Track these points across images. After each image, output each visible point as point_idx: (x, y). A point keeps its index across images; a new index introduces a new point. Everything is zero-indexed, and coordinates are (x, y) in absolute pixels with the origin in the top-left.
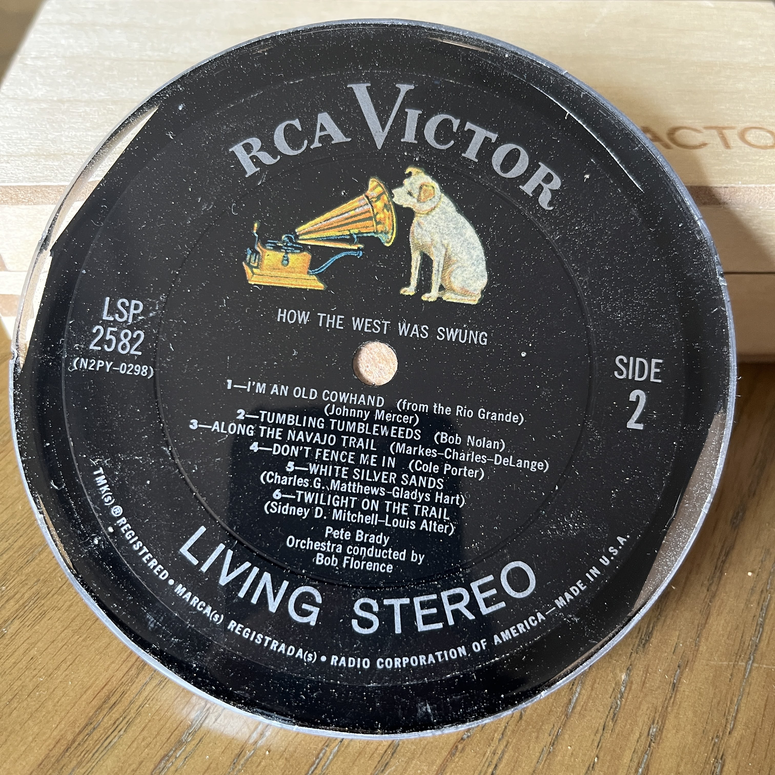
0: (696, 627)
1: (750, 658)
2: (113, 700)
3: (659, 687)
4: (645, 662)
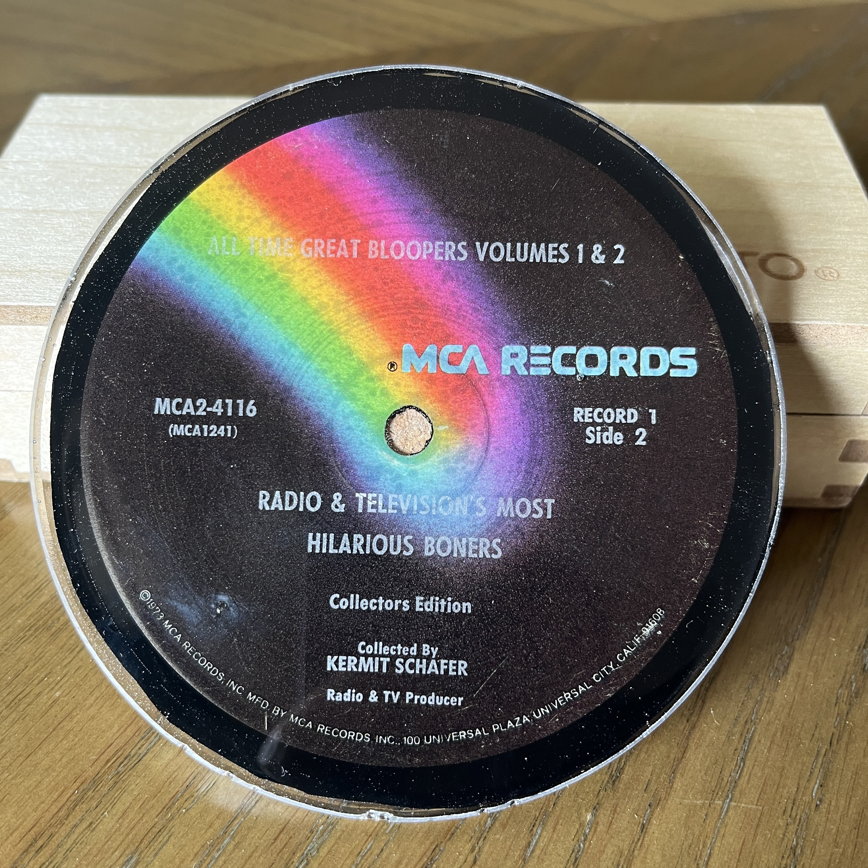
0: (672, 761)
1: (728, 796)
2: (40, 843)
3: (627, 828)
4: (614, 801)
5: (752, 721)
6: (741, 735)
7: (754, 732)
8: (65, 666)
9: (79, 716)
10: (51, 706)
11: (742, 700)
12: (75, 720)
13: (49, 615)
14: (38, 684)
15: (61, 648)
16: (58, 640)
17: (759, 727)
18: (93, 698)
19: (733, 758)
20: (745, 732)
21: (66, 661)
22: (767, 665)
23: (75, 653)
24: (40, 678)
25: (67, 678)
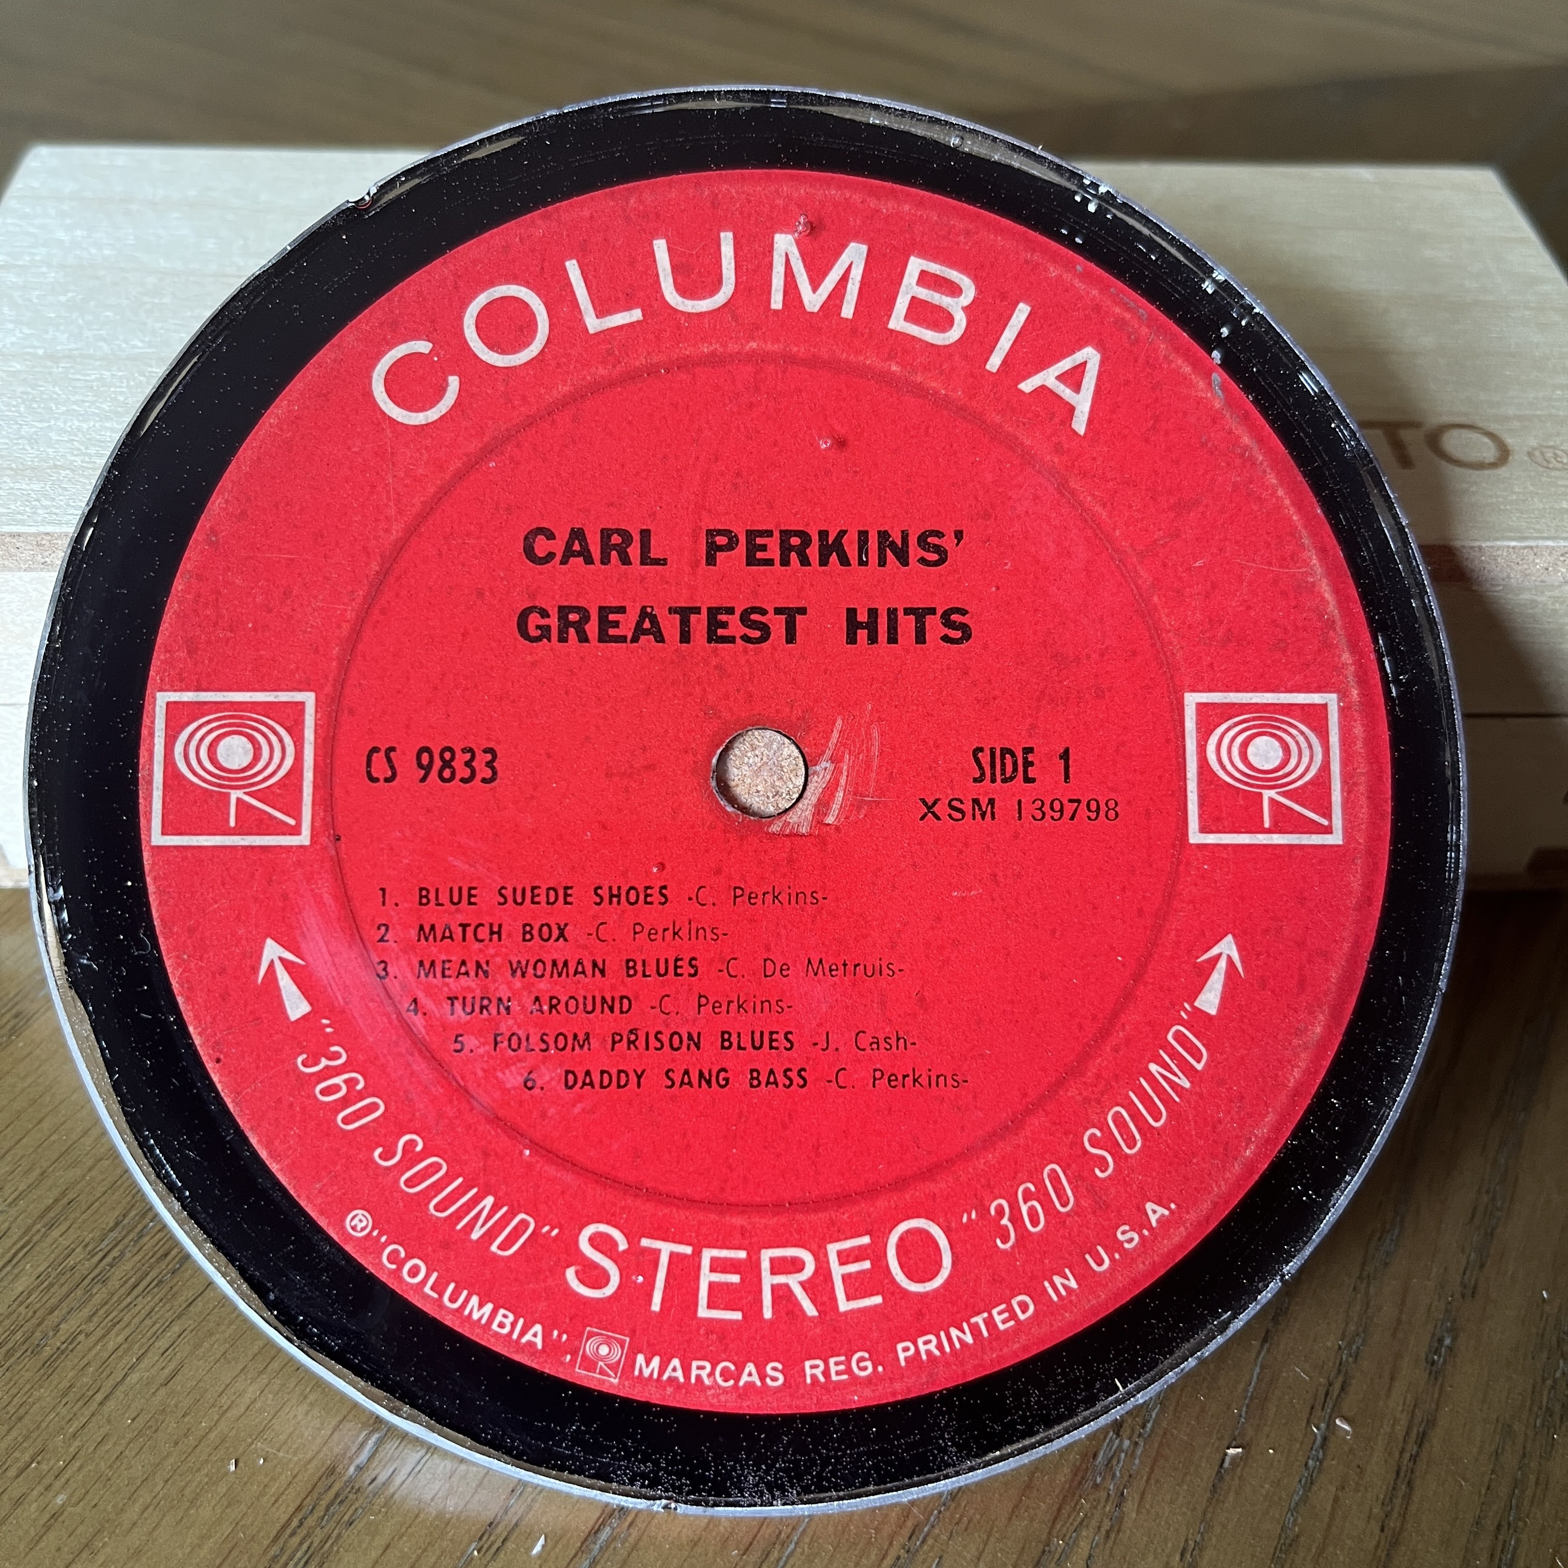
5: (1509, 1524)
6: (1492, 1555)
7: (1515, 1549)
8: (74, 1435)
9: (108, 1550)
10: (48, 1527)
11: (1486, 1479)
12: (101, 1559)
13: (34, 1321)
14: (18, 1476)
15: (64, 1395)
16: (55, 1375)
17: (1524, 1537)
18: (137, 1508)
20: (1500, 1546)
21: (76, 1424)
22: (1528, 1404)
23: (94, 1405)
24: (20, 1464)
25: (78, 1465)
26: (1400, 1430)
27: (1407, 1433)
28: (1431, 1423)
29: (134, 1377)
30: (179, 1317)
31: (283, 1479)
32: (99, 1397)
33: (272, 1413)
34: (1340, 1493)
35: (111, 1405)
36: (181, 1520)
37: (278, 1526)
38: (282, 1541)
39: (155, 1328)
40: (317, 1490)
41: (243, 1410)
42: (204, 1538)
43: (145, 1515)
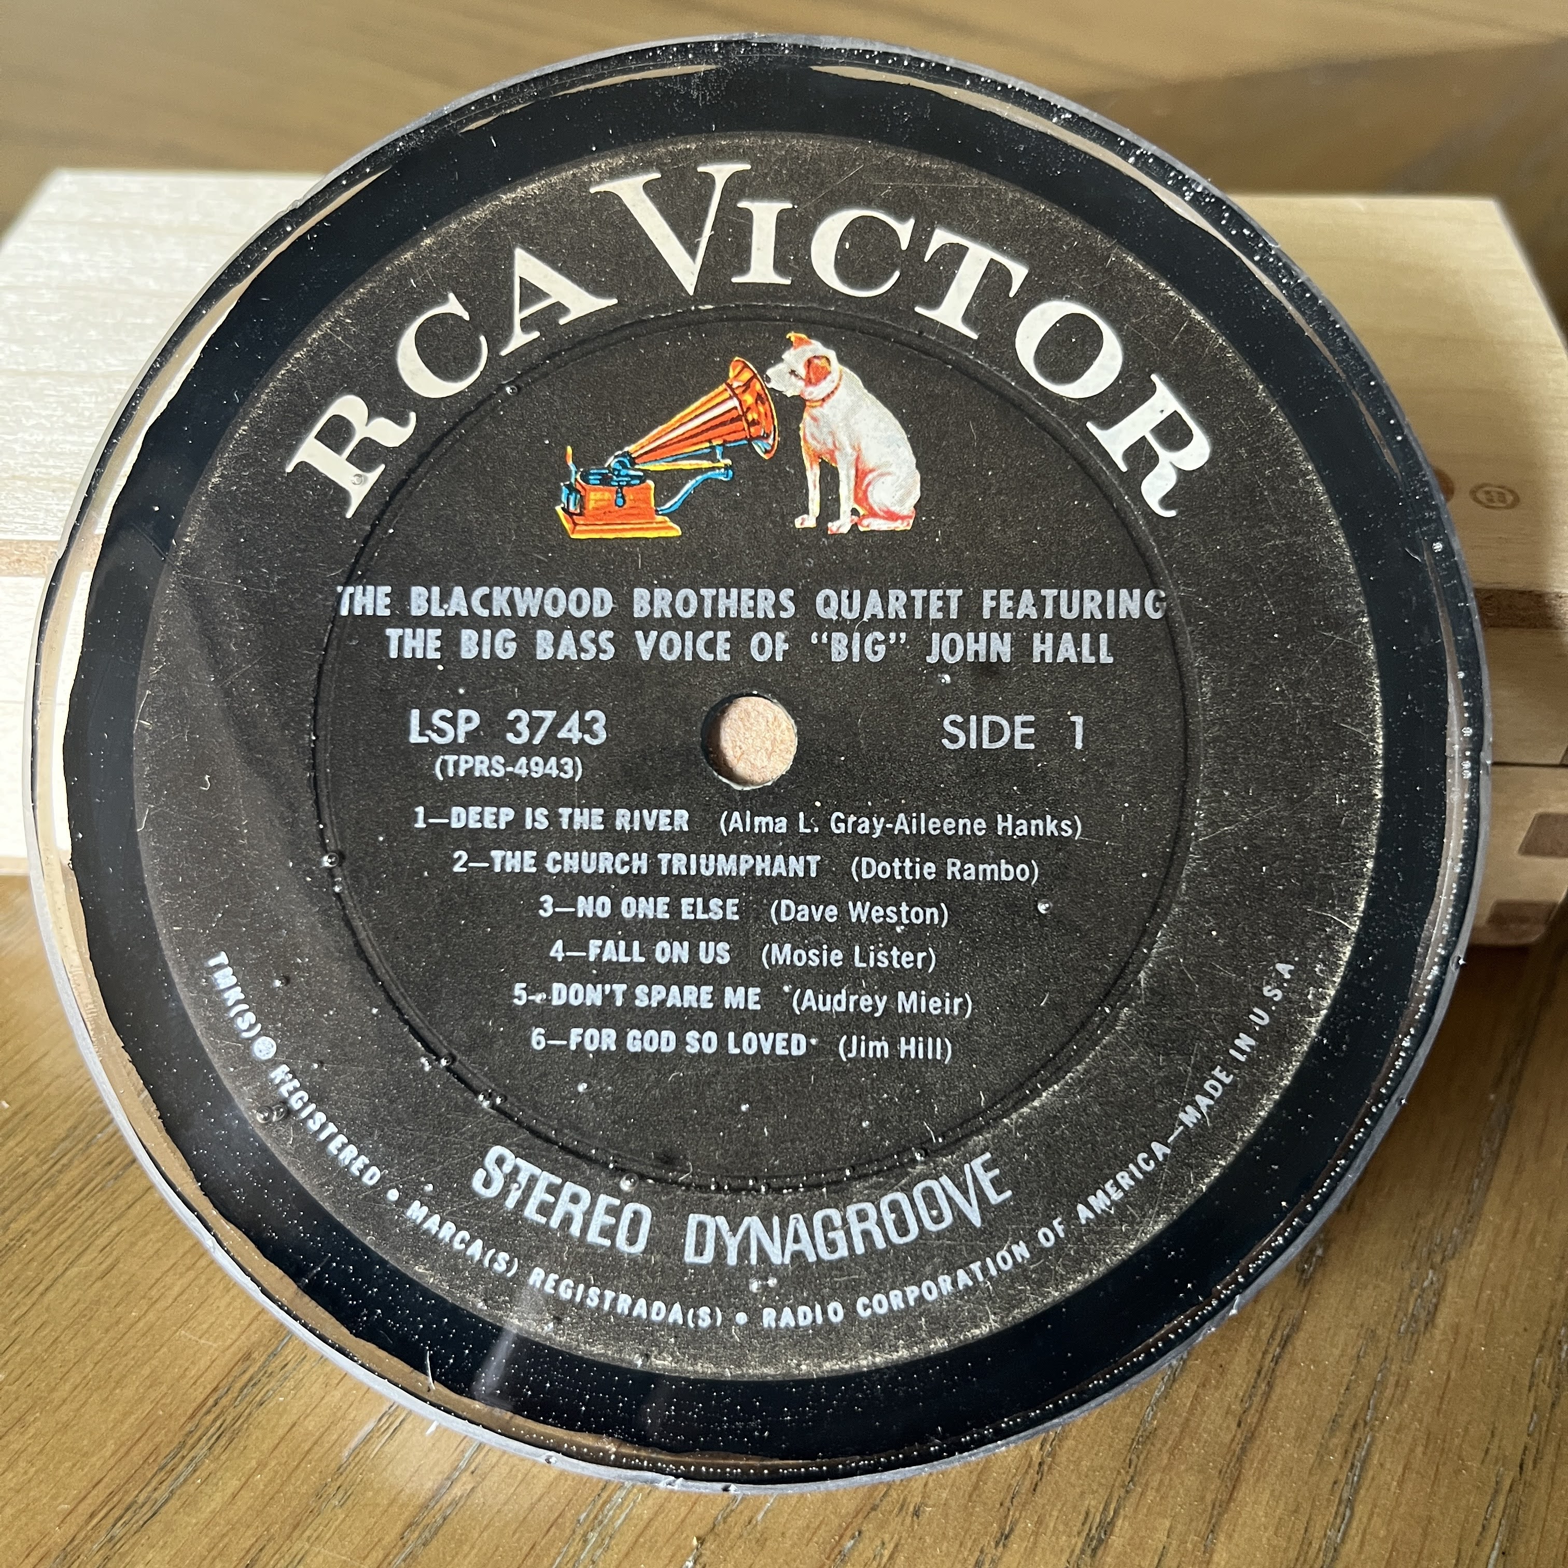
5: (1366, 1423)
6: (1346, 1452)
7: (1370, 1446)
8: (16, 1322)
9: (38, 1424)
11: (1345, 1381)
12: (32, 1431)
15: (9, 1286)
17: (1380, 1436)
18: (68, 1387)
19: (1329, 1500)
20: (1355, 1444)
21: (17, 1313)
22: (1395, 1308)
23: (35, 1295)
25: (17, 1348)
26: (1265, 1333)
27: (1272, 1337)
28: (1296, 1327)
29: (74, 1271)
30: (118, 1218)
31: (203, 1363)
32: (41, 1288)
33: (197, 1304)
34: (1200, 1391)
35: (51, 1295)
36: (107, 1398)
37: (195, 1405)
38: (197, 1418)
39: (95, 1228)
40: (234, 1373)
41: (170, 1301)
42: (126, 1415)
43: (75, 1393)
